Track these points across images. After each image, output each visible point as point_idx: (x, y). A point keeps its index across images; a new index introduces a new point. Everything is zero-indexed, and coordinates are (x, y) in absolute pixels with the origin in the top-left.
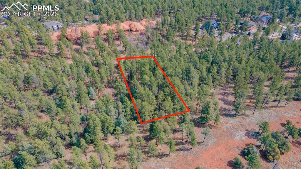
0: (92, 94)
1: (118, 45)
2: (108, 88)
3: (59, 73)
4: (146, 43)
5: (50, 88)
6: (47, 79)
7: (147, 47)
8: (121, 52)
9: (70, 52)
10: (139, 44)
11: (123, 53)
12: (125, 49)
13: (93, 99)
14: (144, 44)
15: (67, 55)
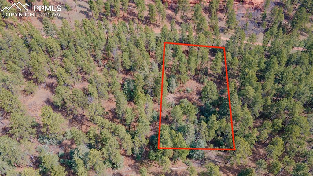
0: (172, 86)
1: (220, 19)
2: (193, 80)
3: (142, 48)
4: (259, 24)
5: (128, 68)
6: (126, 56)
7: (259, 29)
8: (221, 29)
9: (161, 18)
10: (249, 24)
11: (224, 32)
12: (227, 27)
13: (172, 92)
14: (256, 24)
15: (157, 21)
